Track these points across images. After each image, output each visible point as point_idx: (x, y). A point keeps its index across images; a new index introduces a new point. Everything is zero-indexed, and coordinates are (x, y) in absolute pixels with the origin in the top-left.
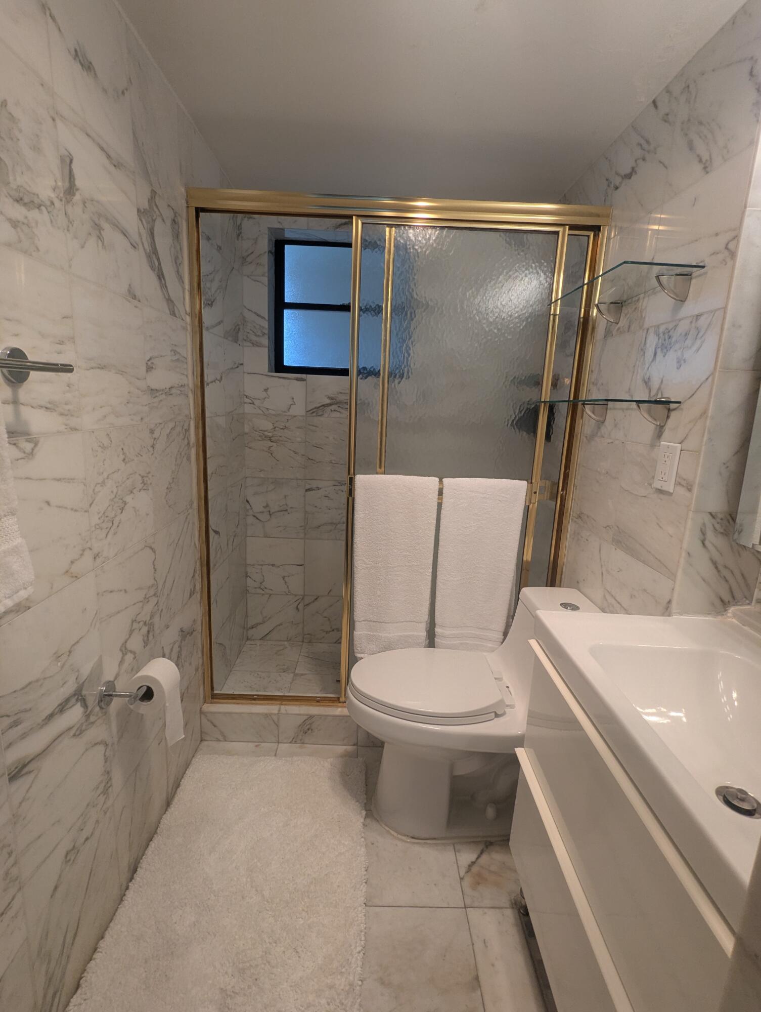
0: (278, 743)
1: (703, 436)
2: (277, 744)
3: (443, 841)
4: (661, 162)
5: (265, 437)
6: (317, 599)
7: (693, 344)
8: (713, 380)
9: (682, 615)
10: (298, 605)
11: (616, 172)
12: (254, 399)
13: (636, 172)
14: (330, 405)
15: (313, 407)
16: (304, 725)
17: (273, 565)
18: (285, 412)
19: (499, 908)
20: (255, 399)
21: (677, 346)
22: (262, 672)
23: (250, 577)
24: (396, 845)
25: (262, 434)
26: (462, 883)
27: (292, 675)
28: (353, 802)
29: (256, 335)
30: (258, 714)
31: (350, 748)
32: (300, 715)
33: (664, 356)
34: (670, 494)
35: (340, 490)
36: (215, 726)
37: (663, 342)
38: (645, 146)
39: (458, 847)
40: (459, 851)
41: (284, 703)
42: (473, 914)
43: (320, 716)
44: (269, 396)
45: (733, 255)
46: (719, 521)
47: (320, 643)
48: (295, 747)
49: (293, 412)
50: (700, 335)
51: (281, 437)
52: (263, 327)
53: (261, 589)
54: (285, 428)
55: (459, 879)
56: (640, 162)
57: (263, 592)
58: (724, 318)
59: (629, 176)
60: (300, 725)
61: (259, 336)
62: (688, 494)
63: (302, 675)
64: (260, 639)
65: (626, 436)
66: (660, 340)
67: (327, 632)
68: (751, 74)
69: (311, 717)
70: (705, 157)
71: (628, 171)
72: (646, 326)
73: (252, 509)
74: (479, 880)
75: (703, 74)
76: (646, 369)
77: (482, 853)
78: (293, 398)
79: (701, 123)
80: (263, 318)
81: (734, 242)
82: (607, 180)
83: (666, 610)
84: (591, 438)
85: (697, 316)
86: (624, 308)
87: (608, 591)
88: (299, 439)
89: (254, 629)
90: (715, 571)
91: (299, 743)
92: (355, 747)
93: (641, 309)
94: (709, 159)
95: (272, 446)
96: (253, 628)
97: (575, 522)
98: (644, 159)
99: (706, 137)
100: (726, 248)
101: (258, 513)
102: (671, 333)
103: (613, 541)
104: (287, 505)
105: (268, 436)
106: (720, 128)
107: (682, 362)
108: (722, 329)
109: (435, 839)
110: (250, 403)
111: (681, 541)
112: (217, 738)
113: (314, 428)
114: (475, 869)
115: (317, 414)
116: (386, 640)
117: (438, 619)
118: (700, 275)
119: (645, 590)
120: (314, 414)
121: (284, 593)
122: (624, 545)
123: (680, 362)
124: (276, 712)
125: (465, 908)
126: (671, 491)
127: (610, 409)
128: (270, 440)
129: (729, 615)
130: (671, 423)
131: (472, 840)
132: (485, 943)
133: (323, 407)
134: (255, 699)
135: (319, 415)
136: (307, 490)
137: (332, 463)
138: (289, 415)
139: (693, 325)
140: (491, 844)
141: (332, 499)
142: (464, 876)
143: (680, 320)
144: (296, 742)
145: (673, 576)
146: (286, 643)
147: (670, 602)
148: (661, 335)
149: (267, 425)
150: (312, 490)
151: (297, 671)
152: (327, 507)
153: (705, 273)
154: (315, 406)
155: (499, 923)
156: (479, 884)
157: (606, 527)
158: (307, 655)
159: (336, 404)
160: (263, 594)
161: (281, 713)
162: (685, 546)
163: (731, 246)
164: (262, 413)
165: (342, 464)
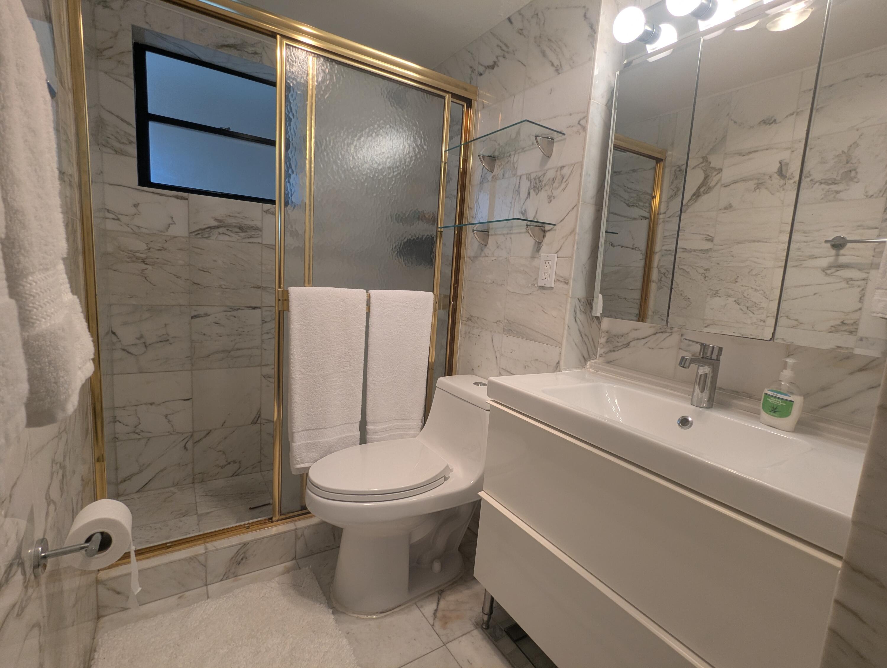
0: (206, 585)
1: (574, 246)
2: (205, 588)
3: (407, 605)
4: (519, 61)
5: (136, 258)
6: (209, 433)
7: (559, 186)
8: (578, 210)
9: (566, 370)
10: (186, 443)
11: (479, 63)
12: (119, 214)
13: (498, 66)
14: (218, 227)
15: (198, 228)
16: (238, 555)
17: (152, 404)
18: (161, 232)
19: (468, 633)
20: (122, 215)
21: (547, 188)
22: (155, 523)
23: (120, 422)
24: (370, 625)
25: (132, 256)
26: (434, 628)
27: (196, 516)
28: (318, 605)
29: (120, 142)
30: (180, 560)
31: (289, 564)
32: (233, 546)
33: (537, 195)
34: (552, 288)
35: (231, 316)
36: (118, 593)
37: (535, 184)
38: (504, 48)
39: (419, 604)
40: (422, 607)
41: (208, 540)
42: (452, 646)
43: (255, 541)
44: (140, 213)
45: (584, 128)
46: (582, 303)
47: (215, 479)
48: (228, 583)
49: (173, 231)
50: (564, 180)
51: (157, 259)
52: (130, 135)
53: (137, 433)
54: (163, 249)
55: (431, 627)
56: (501, 59)
57: (139, 437)
58: (582, 169)
59: (492, 67)
60: (232, 558)
61: (123, 143)
62: (566, 286)
63: (208, 513)
64: (137, 492)
65: (509, 254)
66: (532, 184)
67: (222, 467)
68: (585, 16)
69: (245, 544)
70: (556, 63)
71: (491, 63)
72: (519, 173)
73: (120, 341)
74: (445, 620)
75: (548, 9)
76: (522, 203)
77: (439, 601)
78: (172, 218)
79: (550, 40)
80: (129, 124)
81: (584, 120)
82: (471, 67)
83: (557, 368)
84: (474, 259)
85: (561, 167)
86: (497, 161)
87: (503, 369)
88: (181, 262)
89: (127, 482)
90: (581, 338)
91: (232, 578)
92: (294, 562)
93: (513, 162)
94: (559, 65)
95: (146, 269)
96: (125, 481)
97: (465, 324)
98: (504, 57)
99: (555, 50)
100: (579, 124)
101: (129, 345)
102: (540, 179)
103: (504, 331)
104: (168, 335)
105: (141, 257)
106: (566, 46)
107: (552, 198)
108: (581, 176)
109: (400, 606)
110: (114, 219)
111: (564, 319)
112: (122, 608)
113: (200, 250)
114: (439, 614)
115: (202, 236)
116: (326, 445)
117: (369, 418)
118: (561, 140)
119: (537, 360)
120: (199, 236)
121: (168, 434)
122: (515, 332)
123: (550, 199)
124: (203, 551)
125: (445, 645)
126: (553, 287)
127: (492, 235)
128: (144, 262)
129: (588, 367)
130: (546, 240)
131: (427, 594)
132: (469, 662)
133: (209, 229)
134: (170, 547)
135: (204, 238)
136: (192, 317)
137: (222, 288)
138: (168, 236)
139: (559, 173)
140: (442, 591)
141: (223, 326)
142: (434, 623)
143: (547, 170)
144: (227, 578)
145: (559, 344)
146: (172, 489)
147: (558, 363)
148: (533, 180)
149: (140, 246)
150: (199, 317)
151: (200, 512)
152: (217, 334)
153: (565, 139)
154: (200, 227)
155: (473, 643)
156: (446, 623)
157: (496, 323)
158: (205, 495)
159: (225, 227)
160: (139, 439)
161: (211, 551)
162: (567, 321)
163: (582, 122)
164: (131, 231)
165: (233, 289)
